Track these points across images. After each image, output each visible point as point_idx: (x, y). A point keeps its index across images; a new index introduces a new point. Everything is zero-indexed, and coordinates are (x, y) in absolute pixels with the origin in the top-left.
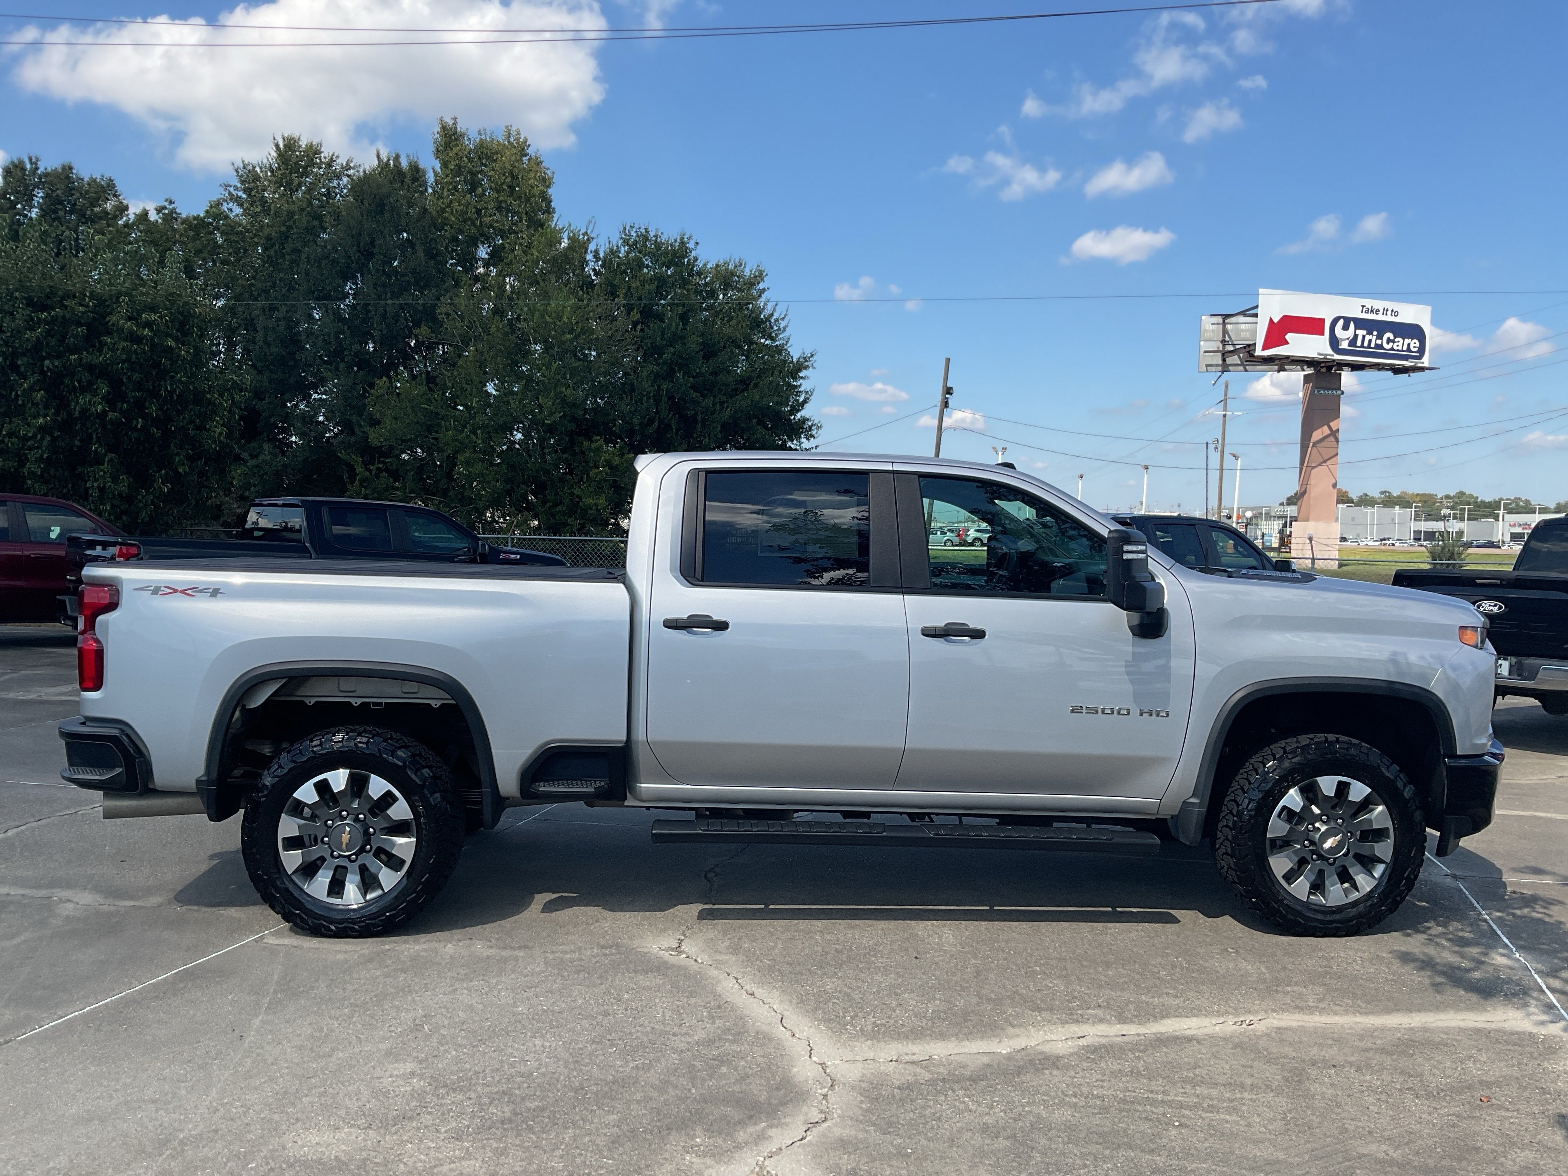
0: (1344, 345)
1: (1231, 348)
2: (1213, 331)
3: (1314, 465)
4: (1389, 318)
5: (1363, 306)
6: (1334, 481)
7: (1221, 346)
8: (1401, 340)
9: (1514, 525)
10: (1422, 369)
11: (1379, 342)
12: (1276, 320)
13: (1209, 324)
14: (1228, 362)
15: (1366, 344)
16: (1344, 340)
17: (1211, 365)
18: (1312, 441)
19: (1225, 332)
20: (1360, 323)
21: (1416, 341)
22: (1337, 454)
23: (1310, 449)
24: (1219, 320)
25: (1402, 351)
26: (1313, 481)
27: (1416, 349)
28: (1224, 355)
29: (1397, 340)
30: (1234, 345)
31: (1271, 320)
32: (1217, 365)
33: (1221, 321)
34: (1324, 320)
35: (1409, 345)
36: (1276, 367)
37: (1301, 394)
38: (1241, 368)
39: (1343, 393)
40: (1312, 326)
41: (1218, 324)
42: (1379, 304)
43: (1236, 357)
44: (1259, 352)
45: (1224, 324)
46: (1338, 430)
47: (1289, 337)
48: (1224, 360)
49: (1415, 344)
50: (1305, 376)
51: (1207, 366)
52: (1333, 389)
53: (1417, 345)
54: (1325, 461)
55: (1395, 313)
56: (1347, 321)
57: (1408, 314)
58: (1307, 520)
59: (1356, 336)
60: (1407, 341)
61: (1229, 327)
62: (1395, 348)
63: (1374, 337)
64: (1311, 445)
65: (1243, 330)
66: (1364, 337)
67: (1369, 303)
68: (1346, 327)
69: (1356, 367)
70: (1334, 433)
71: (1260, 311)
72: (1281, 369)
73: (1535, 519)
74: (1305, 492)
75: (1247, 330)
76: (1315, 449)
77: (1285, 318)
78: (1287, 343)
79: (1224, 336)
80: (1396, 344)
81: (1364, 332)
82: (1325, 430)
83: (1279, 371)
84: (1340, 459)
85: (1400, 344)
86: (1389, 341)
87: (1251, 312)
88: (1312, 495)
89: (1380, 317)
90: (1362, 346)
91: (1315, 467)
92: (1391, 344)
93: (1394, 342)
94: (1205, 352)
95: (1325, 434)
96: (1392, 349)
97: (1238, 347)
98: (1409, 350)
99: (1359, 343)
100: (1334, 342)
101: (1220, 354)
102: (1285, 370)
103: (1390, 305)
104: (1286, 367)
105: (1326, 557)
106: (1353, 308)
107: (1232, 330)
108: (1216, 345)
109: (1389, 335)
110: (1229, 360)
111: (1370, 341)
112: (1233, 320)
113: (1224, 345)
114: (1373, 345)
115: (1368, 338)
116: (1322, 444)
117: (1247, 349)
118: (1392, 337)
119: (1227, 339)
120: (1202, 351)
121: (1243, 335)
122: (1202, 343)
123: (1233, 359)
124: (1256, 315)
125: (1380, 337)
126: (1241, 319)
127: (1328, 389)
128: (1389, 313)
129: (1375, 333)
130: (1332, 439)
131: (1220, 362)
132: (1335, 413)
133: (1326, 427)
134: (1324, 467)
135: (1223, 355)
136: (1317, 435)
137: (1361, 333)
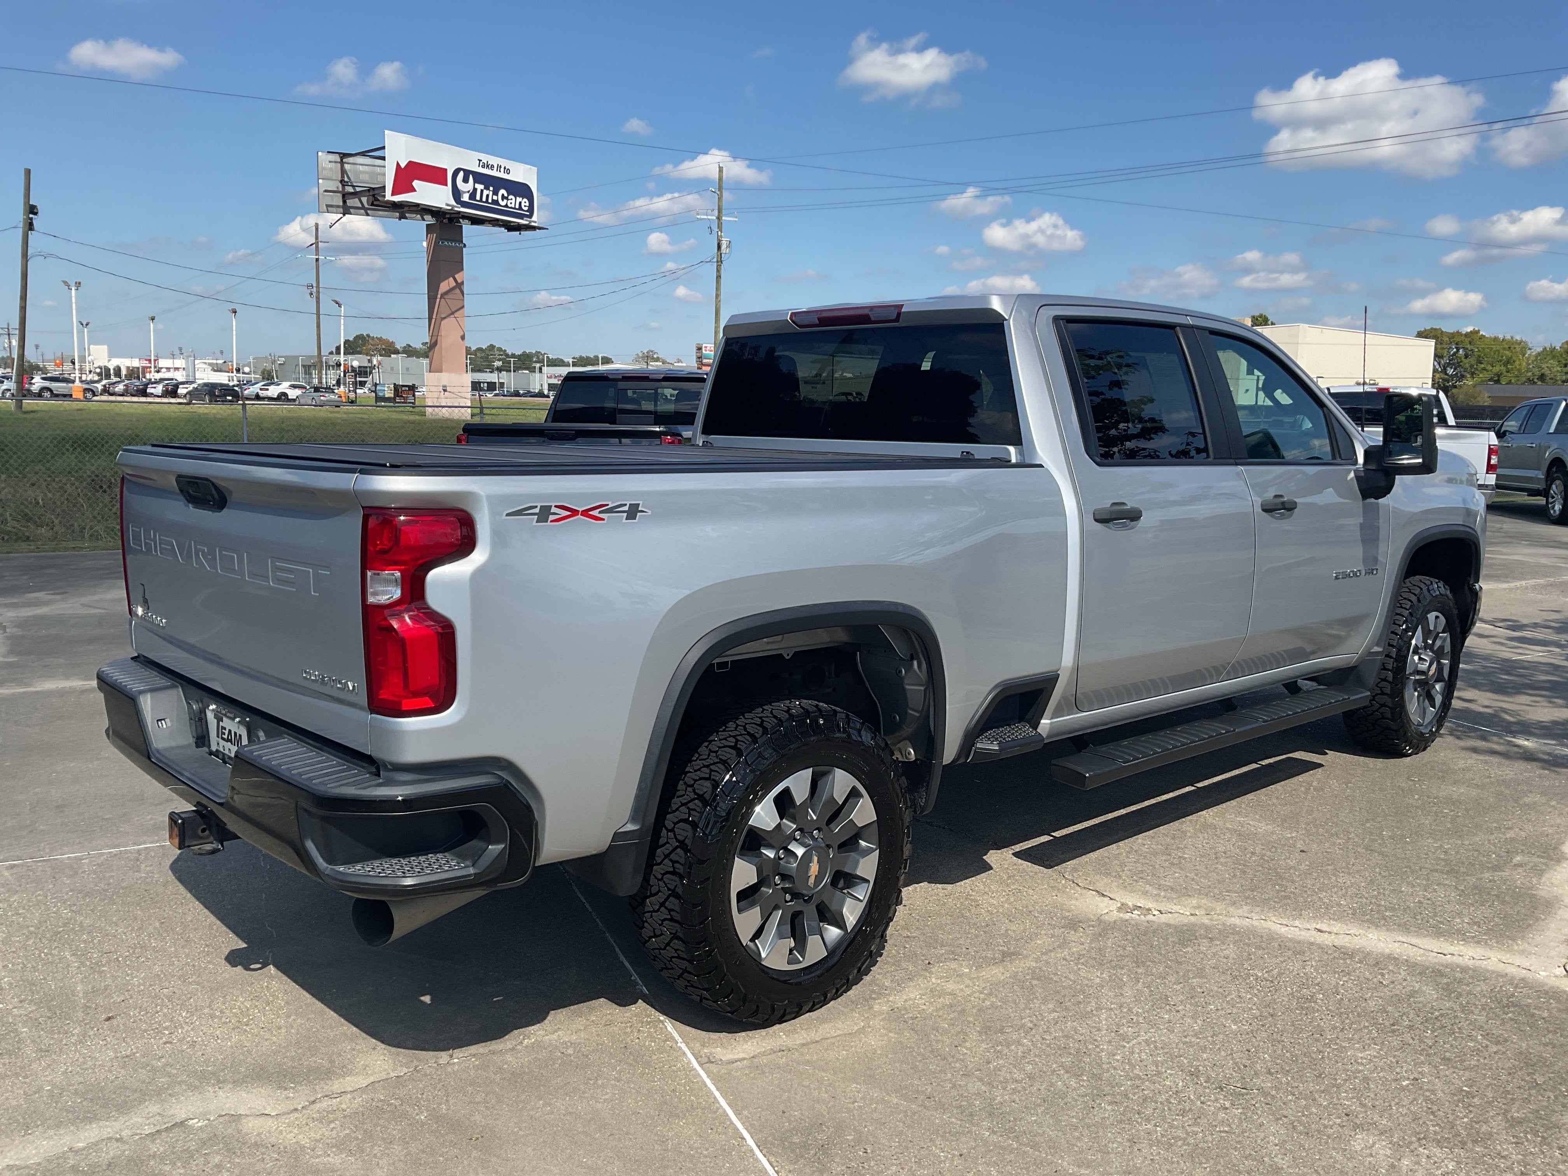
0: (466, 198)
1: (351, 190)
2: (331, 169)
3: (443, 316)
4: (502, 175)
5: (480, 161)
6: (462, 333)
7: (340, 186)
8: (513, 197)
9: (551, 377)
10: (534, 228)
11: (495, 198)
12: (403, 166)
13: (326, 161)
14: (348, 204)
15: (484, 199)
16: (465, 192)
17: (332, 206)
18: (440, 293)
19: (343, 172)
20: (479, 178)
21: (525, 200)
22: (463, 307)
23: (438, 300)
24: (337, 158)
25: (515, 208)
26: (443, 331)
27: (526, 209)
28: (345, 196)
29: (510, 197)
30: (353, 186)
31: (398, 164)
32: (338, 207)
33: (339, 160)
34: (446, 170)
35: (520, 203)
36: (398, 214)
37: (425, 244)
38: (362, 211)
39: (465, 246)
40: (435, 175)
41: (336, 162)
42: (494, 160)
43: (357, 200)
44: (389, 197)
45: (342, 163)
46: (462, 283)
47: (416, 183)
48: (344, 202)
49: (525, 203)
50: (427, 225)
51: (327, 206)
52: (455, 241)
53: (527, 204)
54: (453, 313)
55: (507, 171)
56: (467, 173)
57: (521, 173)
58: (441, 371)
59: (475, 190)
60: (519, 199)
61: (347, 166)
62: (509, 205)
63: (491, 193)
64: (439, 296)
65: (361, 172)
66: (482, 191)
67: (485, 158)
68: (466, 180)
69: (476, 221)
70: (459, 286)
71: (387, 153)
72: (402, 217)
73: (564, 371)
74: (436, 343)
75: (366, 173)
76: (443, 300)
77: (411, 164)
78: (414, 190)
79: (343, 176)
80: (509, 202)
81: (482, 187)
82: (451, 282)
83: (400, 219)
84: (467, 310)
85: (513, 201)
86: (503, 197)
87: (377, 153)
88: (443, 346)
89: (494, 173)
90: (481, 200)
91: (445, 318)
92: (505, 201)
93: (507, 198)
94: (326, 191)
95: (451, 286)
96: (506, 206)
97: (358, 189)
98: (520, 208)
99: (478, 198)
100: (457, 194)
101: (340, 195)
102: (406, 218)
103: (503, 162)
104: (407, 215)
105: (457, 405)
106: (471, 161)
107: (350, 170)
108: (335, 185)
109: (502, 192)
110: (350, 203)
111: (488, 196)
112: (351, 160)
113: (343, 186)
114: (490, 201)
115: (486, 192)
116: (449, 296)
117: (371, 193)
118: (506, 195)
119: (346, 179)
120: (321, 191)
121: (362, 177)
122: (320, 181)
123: (353, 202)
124: (383, 158)
125: (495, 193)
126: (360, 160)
127: (452, 241)
128: (502, 169)
129: (491, 188)
130: (458, 291)
131: (341, 204)
132: (459, 266)
133: (451, 279)
134: (451, 319)
135: (343, 196)
136: (444, 287)
137: (480, 187)
